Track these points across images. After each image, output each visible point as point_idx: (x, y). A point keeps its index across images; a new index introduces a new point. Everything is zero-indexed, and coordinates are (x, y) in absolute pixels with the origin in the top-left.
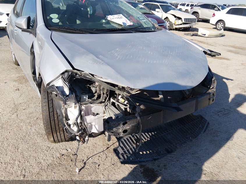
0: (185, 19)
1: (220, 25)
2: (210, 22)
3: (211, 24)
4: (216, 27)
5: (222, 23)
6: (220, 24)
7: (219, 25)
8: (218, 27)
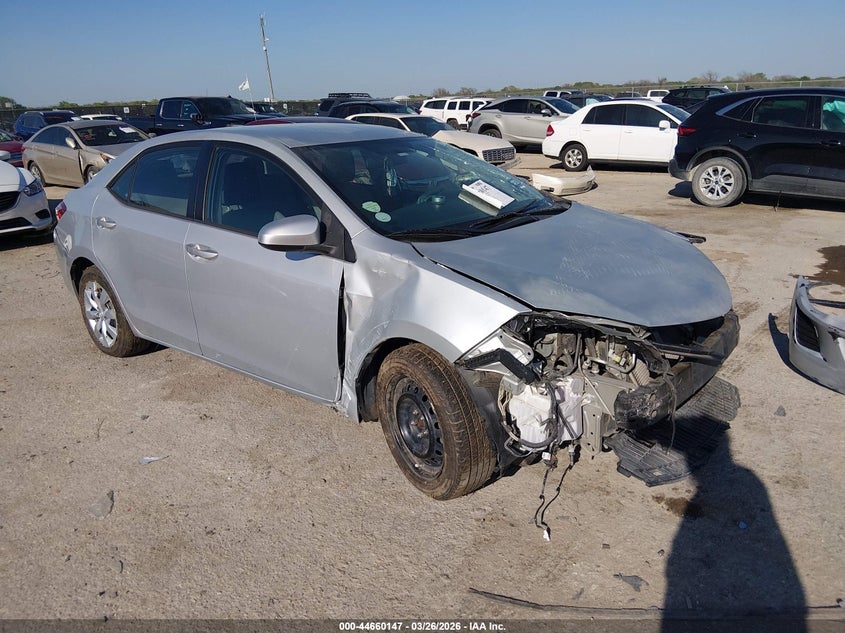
0: (484, 153)
1: (573, 158)
2: (543, 151)
3: (546, 156)
4: (564, 161)
5: (576, 151)
6: (573, 152)
7: (569, 156)
8: (570, 162)
